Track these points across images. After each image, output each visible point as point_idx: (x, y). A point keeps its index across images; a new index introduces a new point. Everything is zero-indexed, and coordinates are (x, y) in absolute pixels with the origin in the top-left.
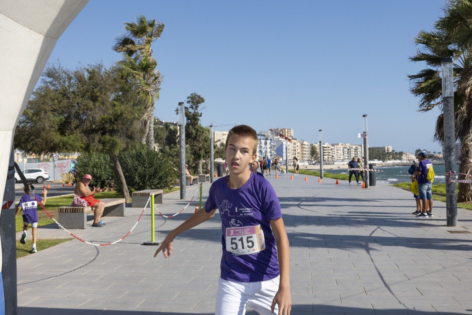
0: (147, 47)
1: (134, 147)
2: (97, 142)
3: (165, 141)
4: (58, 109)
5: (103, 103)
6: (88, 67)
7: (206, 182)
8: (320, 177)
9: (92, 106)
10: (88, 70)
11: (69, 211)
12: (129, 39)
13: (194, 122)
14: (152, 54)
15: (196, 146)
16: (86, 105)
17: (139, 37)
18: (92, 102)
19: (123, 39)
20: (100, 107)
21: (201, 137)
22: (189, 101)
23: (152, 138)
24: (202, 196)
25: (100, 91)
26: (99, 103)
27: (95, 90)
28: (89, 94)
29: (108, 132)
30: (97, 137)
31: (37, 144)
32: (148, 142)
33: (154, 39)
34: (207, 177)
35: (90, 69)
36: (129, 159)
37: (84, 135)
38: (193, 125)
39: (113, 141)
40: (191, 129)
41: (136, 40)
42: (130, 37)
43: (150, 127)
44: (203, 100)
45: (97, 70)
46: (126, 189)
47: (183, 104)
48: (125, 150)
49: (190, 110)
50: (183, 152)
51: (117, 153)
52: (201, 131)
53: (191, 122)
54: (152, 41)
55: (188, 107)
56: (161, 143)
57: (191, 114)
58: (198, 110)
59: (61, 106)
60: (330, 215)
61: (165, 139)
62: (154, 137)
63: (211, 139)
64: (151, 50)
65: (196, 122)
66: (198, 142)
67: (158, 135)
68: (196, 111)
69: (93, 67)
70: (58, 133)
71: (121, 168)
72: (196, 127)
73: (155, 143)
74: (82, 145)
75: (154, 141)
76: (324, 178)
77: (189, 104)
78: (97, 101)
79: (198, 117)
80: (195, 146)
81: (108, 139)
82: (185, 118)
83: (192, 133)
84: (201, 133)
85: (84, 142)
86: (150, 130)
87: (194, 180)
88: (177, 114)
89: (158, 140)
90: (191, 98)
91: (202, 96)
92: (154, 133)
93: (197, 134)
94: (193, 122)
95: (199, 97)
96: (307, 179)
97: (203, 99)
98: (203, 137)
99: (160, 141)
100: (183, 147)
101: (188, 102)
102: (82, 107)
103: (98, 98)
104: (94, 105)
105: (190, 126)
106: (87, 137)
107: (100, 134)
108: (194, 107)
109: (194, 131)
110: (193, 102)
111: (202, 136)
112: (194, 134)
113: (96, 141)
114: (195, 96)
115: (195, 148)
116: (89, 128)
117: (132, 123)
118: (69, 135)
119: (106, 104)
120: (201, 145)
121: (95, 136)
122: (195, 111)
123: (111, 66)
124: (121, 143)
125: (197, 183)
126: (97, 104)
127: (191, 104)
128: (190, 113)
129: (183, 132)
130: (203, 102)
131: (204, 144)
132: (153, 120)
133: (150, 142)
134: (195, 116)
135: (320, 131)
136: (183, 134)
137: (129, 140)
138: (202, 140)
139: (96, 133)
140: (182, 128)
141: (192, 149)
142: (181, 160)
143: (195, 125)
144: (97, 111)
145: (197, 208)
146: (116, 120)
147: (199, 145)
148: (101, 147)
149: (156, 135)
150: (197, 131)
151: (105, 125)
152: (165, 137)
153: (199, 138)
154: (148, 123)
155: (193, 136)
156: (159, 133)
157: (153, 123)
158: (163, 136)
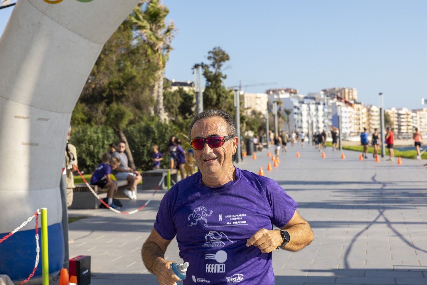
2: (100, 113)
3: (177, 110)
5: (107, 68)
11: (79, 190)
13: (215, 85)
20: (104, 73)
21: (224, 105)
22: (211, 57)
23: (161, 106)
26: (103, 67)
29: (115, 101)
30: (101, 107)
32: (156, 111)
36: (136, 133)
37: (86, 106)
38: (213, 88)
39: (121, 110)
40: (212, 94)
43: (158, 92)
44: (227, 58)
48: (131, 123)
49: (212, 69)
51: (123, 124)
53: (212, 85)
55: (209, 66)
56: (172, 113)
61: (178, 108)
62: (164, 104)
63: (236, 108)
65: (217, 85)
67: (169, 101)
72: (218, 90)
73: (166, 112)
74: (83, 117)
75: (164, 109)
76: (385, 157)
77: (210, 61)
78: (102, 65)
79: (222, 79)
81: (115, 109)
82: (204, 79)
83: (212, 99)
84: (224, 99)
85: (87, 113)
86: (158, 96)
88: (193, 73)
89: (169, 108)
90: (212, 52)
92: (164, 99)
95: (224, 53)
97: (227, 55)
98: (226, 104)
99: (172, 110)
101: (209, 58)
105: (211, 90)
106: (89, 107)
107: (104, 104)
108: (216, 66)
109: (215, 97)
110: (215, 58)
111: (225, 102)
113: (100, 111)
114: (219, 52)
117: (143, 91)
119: (111, 69)
127: (213, 61)
128: (211, 72)
132: (161, 83)
133: (158, 111)
134: (217, 77)
135: (380, 94)
136: (199, 103)
137: (137, 111)
138: (225, 107)
139: (100, 103)
140: (200, 95)
143: (216, 89)
148: (104, 119)
149: (166, 102)
150: (219, 96)
151: (114, 91)
152: (179, 104)
153: (222, 105)
154: (156, 87)
155: (214, 103)
156: (171, 100)
157: (162, 87)
158: (175, 103)
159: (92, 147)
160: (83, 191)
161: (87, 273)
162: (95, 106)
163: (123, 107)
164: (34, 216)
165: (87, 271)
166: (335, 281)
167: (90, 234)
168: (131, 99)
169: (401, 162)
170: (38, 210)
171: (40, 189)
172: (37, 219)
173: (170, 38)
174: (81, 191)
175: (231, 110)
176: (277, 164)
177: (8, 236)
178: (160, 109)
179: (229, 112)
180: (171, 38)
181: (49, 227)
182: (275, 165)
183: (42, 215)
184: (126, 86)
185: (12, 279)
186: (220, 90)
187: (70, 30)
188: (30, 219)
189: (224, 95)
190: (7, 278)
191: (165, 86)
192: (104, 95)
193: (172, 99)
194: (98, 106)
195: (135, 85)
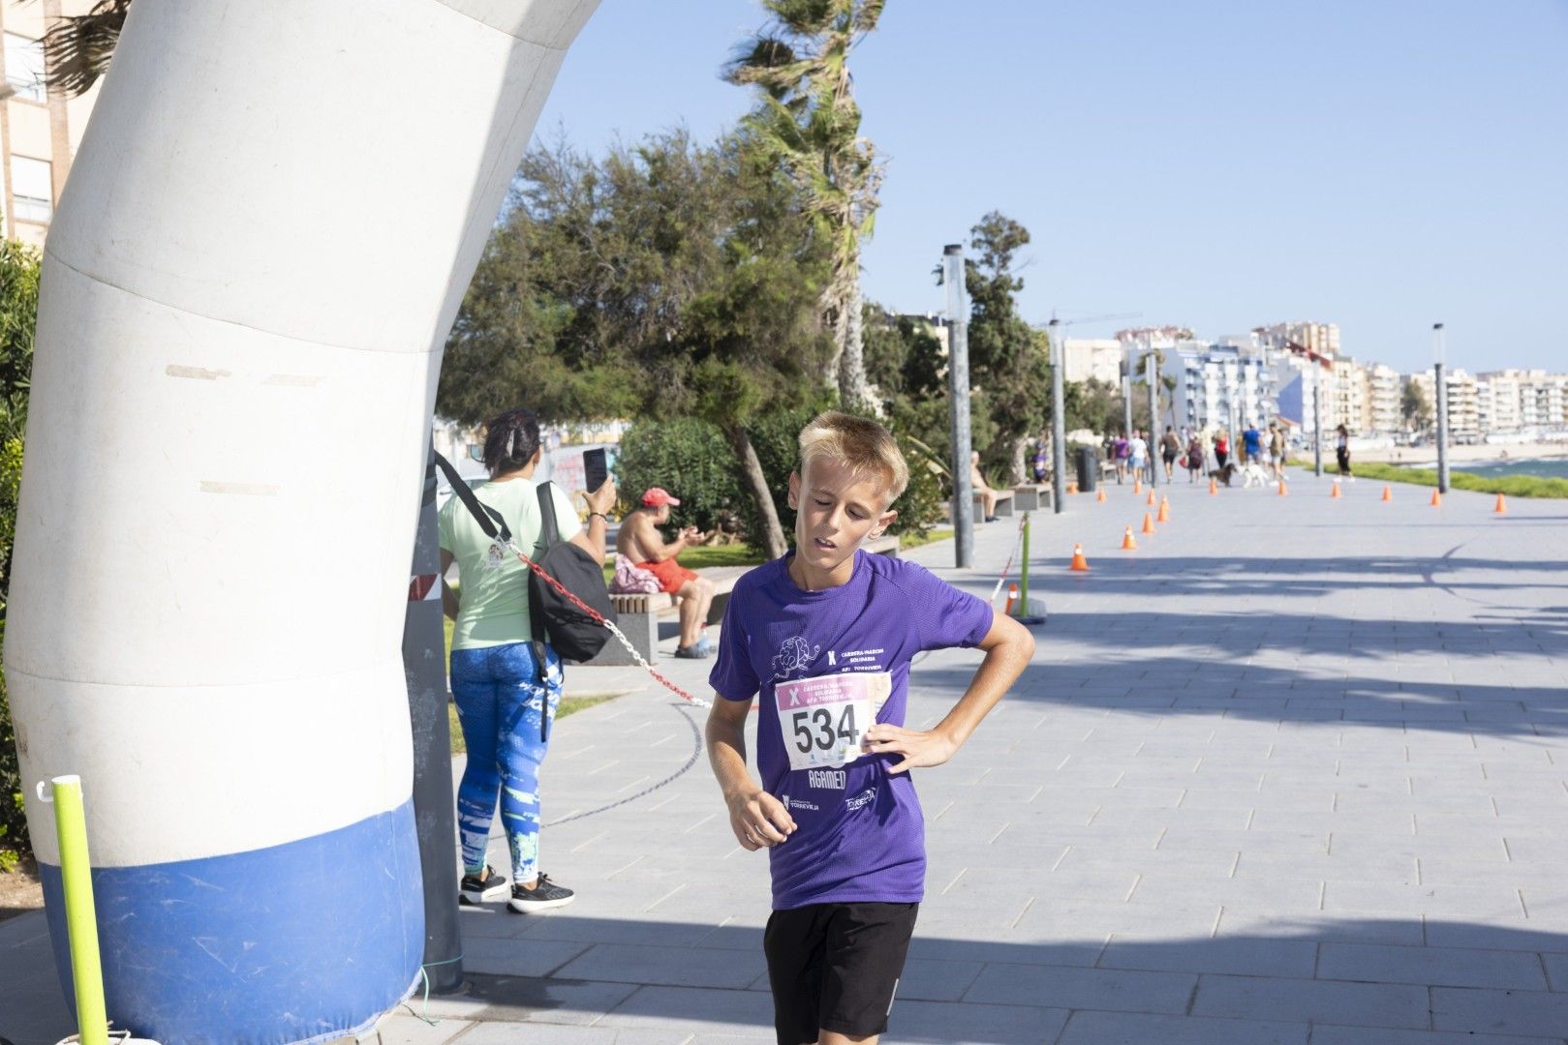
0: (834, 63)
2: (680, 385)
3: (900, 377)
4: (554, 278)
5: (696, 259)
6: (645, 144)
7: (1041, 510)
8: (1437, 490)
9: (661, 270)
10: (643, 153)
12: (771, 42)
14: (849, 88)
15: (1005, 389)
16: (643, 267)
17: (806, 32)
18: (658, 255)
19: (755, 45)
20: (686, 272)
21: (1022, 361)
22: (979, 240)
23: (858, 368)
24: (1031, 556)
25: (684, 219)
26: (684, 257)
27: (671, 216)
28: (650, 231)
29: (715, 351)
30: (680, 368)
31: (493, 395)
32: (844, 380)
33: (855, 34)
34: (1042, 494)
35: (651, 150)
36: (785, 439)
37: (637, 365)
38: (992, 319)
39: (731, 378)
40: (989, 336)
41: (797, 43)
42: (777, 36)
43: (849, 332)
44: (1024, 238)
45: (672, 151)
46: (777, 537)
47: (959, 251)
48: (769, 408)
49: (984, 271)
50: (962, 412)
51: (744, 417)
52: (1023, 339)
53: (987, 311)
54: (849, 44)
55: (977, 262)
56: (887, 383)
57: (984, 284)
58: (1007, 269)
59: (565, 272)
60: (1476, 617)
61: (902, 371)
62: (866, 364)
63: (1054, 366)
64: (849, 75)
65: (1003, 310)
66: (1011, 377)
67: (876, 355)
68: (1003, 272)
69: (659, 142)
70: (558, 360)
71: (759, 469)
72: (1005, 325)
73: (871, 383)
74: (632, 397)
75: (864, 376)
76: (1451, 492)
77: (976, 250)
78: (678, 252)
79: (1011, 293)
80: (1002, 390)
81: (716, 374)
82: (968, 298)
83: (991, 348)
84: (1020, 347)
85: (641, 385)
86: (849, 342)
87: (999, 503)
88: (941, 283)
89: (879, 373)
90: (986, 230)
91: (1021, 223)
92: (864, 350)
93: (1006, 350)
95: (1012, 226)
96: (1390, 496)
97: (1024, 231)
98: (1026, 361)
99: (885, 378)
100: (960, 395)
101: (975, 244)
102: (630, 271)
103: (681, 243)
104: (667, 265)
105: (987, 326)
106: (648, 369)
107: (688, 358)
108: (996, 259)
109: (998, 342)
110: (990, 243)
111: (1024, 355)
112: (999, 351)
113: (678, 381)
114: (998, 221)
115: (1003, 396)
116: (653, 342)
117: (792, 317)
118: (590, 367)
119: (706, 261)
120: (1021, 388)
121: (672, 366)
122: (998, 272)
123: (720, 135)
124: (755, 385)
125: (1010, 515)
126: (677, 262)
127: (985, 249)
128: (983, 278)
129: (960, 344)
130: (1026, 240)
131: (1031, 384)
132: (859, 309)
133: (851, 380)
134: (997, 288)
135: (1437, 326)
136: (959, 351)
138: (1024, 368)
139: (676, 356)
140: (959, 331)
141: (993, 400)
142: (955, 436)
143: (1001, 321)
144: (677, 283)
145: (1014, 595)
146: (739, 306)
147: (1015, 385)
148: (692, 401)
149: (869, 353)
150: (1010, 338)
152: (901, 364)
153: (1015, 364)
154: (843, 317)
155: (996, 356)
156: (881, 352)
157: (860, 318)
158: (893, 359)
162: (666, 365)
163: (739, 370)
169: (1504, 506)
175: (1041, 377)
176: (1165, 516)
178: (858, 375)
179: (1036, 382)
182: (1160, 518)
186: (1009, 322)
189: (1019, 334)
193: (885, 349)
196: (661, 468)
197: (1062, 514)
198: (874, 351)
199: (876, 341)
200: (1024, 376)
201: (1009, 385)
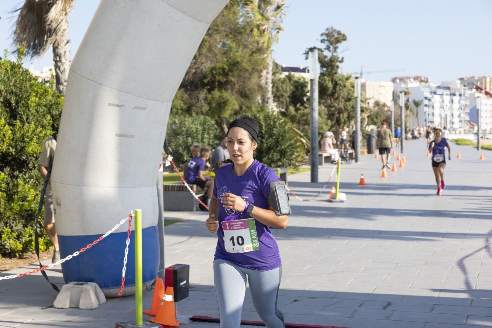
1: (249, 108)
3: (288, 99)
5: (210, 50)
7: (349, 161)
13: (331, 71)
15: (334, 106)
20: (207, 57)
21: (342, 94)
22: (324, 39)
23: (270, 95)
30: (202, 95)
37: (184, 93)
38: (329, 75)
40: (327, 82)
43: (267, 79)
44: (344, 38)
52: (343, 84)
53: (327, 71)
55: (323, 50)
56: (282, 102)
57: (326, 59)
58: (337, 53)
61: (289, 97)
62: (273, 93)
63: (356, 98)
65: (334, 72)
66: (337, 101)
67: (278, 90)
68: (334, 54)
74: (183, 105)
75: (272, 99)
77: (323, 44)
78: (204, 47)
80: (332, 107)
81: (217, 97)
82: (319, 65)
83: (329, 88)
84: (341, 88)
85: (186, 101)
86: (266, 83)
88: (307, 58)
89: (279, 97)
90: (327, 35)
92: (273, 87)
94: (329, 70)
95: (339, 33)
97: (344, 36)
98: (344, 93)
99: (281, 99)
100: (315, 109)
101: (322, 41)
105: (326, 78)
106: (189, 95)
107: (205, 91)
109: (330, 85)
110: (329, 41)
112: (331, 89)
114: (332, 32)
115: (333, 109)
119: (214, 52)
120: (342, 106)
122: (332, 54)
126: (204, 51)
127: (327, 43)
128: (326, 57)
129: (315, 89)
131: (346, 104)
132: (270, 68)
133: (266, 100)
134: (333, 61)
136: (314, 92)
137: (243, 100)
138: (343, 98)
140: (315, 83)
141: (329, 110)
143: (333, 75)
144: (204, 60)
147: (339, 104)
148: (206, 108)
149: (275, 90)
150: (336, 84)
151: (217, 77)
152: (288, 94)
153: (339, 95)
154: (264, 73)
155: (329, 92)
156: (280, 88)
157: (271, 73)
158: (285, 92)
159: (190, 139)
160: (180, 190)
161: (184, 284)
162: (196, 93)
163: (227, 95)
164: (127, 218)
165: (185, 282)
166: (471, 303)
167: (187, 240)
168: (237, 86)
170: (132, 212)
171: (135, 187)
172: (130, 221)
173: (280, 17)
174: (177, 190)
176: (403, 165)
177: (98, 240)
178: (269, 98)
179: (348, 103)
180: (283, 16)
181: (144, 230)
182: (400, 166)
183: (136, 217)
184: (232, 72)
185: (101, 287)
186: (337, 77)
187: (172, 7)
188: (122, 222)
189: (341, 83)
190: (95, 287)
191: (274, 71)
192: (206, 81)
193: (281, 86)
194: (199, 93)
195: (241, 70)
196: (183, 135)
197: (359, 163)
198: (277, 88)
199: (278, 83)
200: (343, 100)
201: (336, 105)
